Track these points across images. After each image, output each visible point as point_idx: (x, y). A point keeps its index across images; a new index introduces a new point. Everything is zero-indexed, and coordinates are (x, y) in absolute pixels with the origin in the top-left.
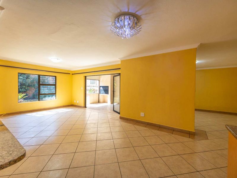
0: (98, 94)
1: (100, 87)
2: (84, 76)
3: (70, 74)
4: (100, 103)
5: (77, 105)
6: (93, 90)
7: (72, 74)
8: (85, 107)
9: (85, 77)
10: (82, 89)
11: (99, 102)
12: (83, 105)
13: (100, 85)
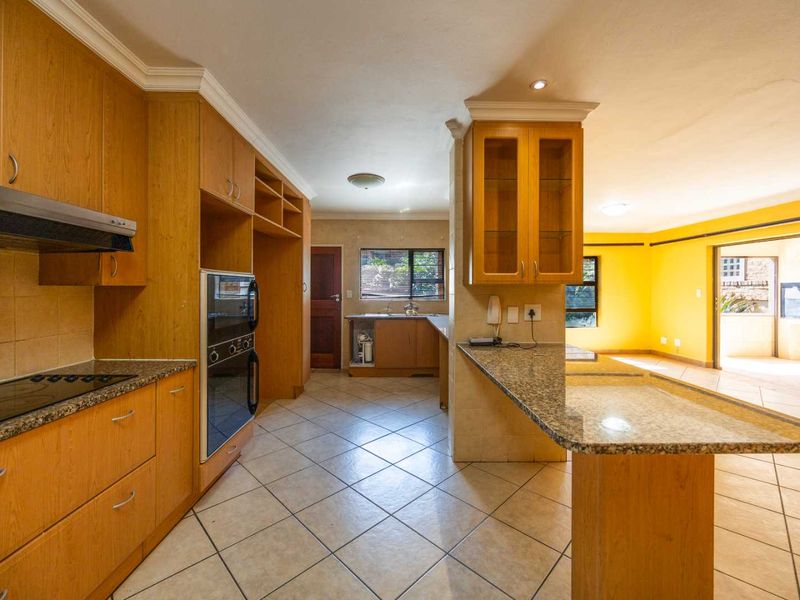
0: (772, 320)
1: (784, 286)
2: (708, 247)
3: (642, 244)
4: (787, 358)
5: (675, 354)
6: (737, 301)
7: (651, 245)
8: (715, 366)
9: (715, 249)
10: (698, 294)
11: (776, 354)
12: (704, 356)
13: (782, 280)
